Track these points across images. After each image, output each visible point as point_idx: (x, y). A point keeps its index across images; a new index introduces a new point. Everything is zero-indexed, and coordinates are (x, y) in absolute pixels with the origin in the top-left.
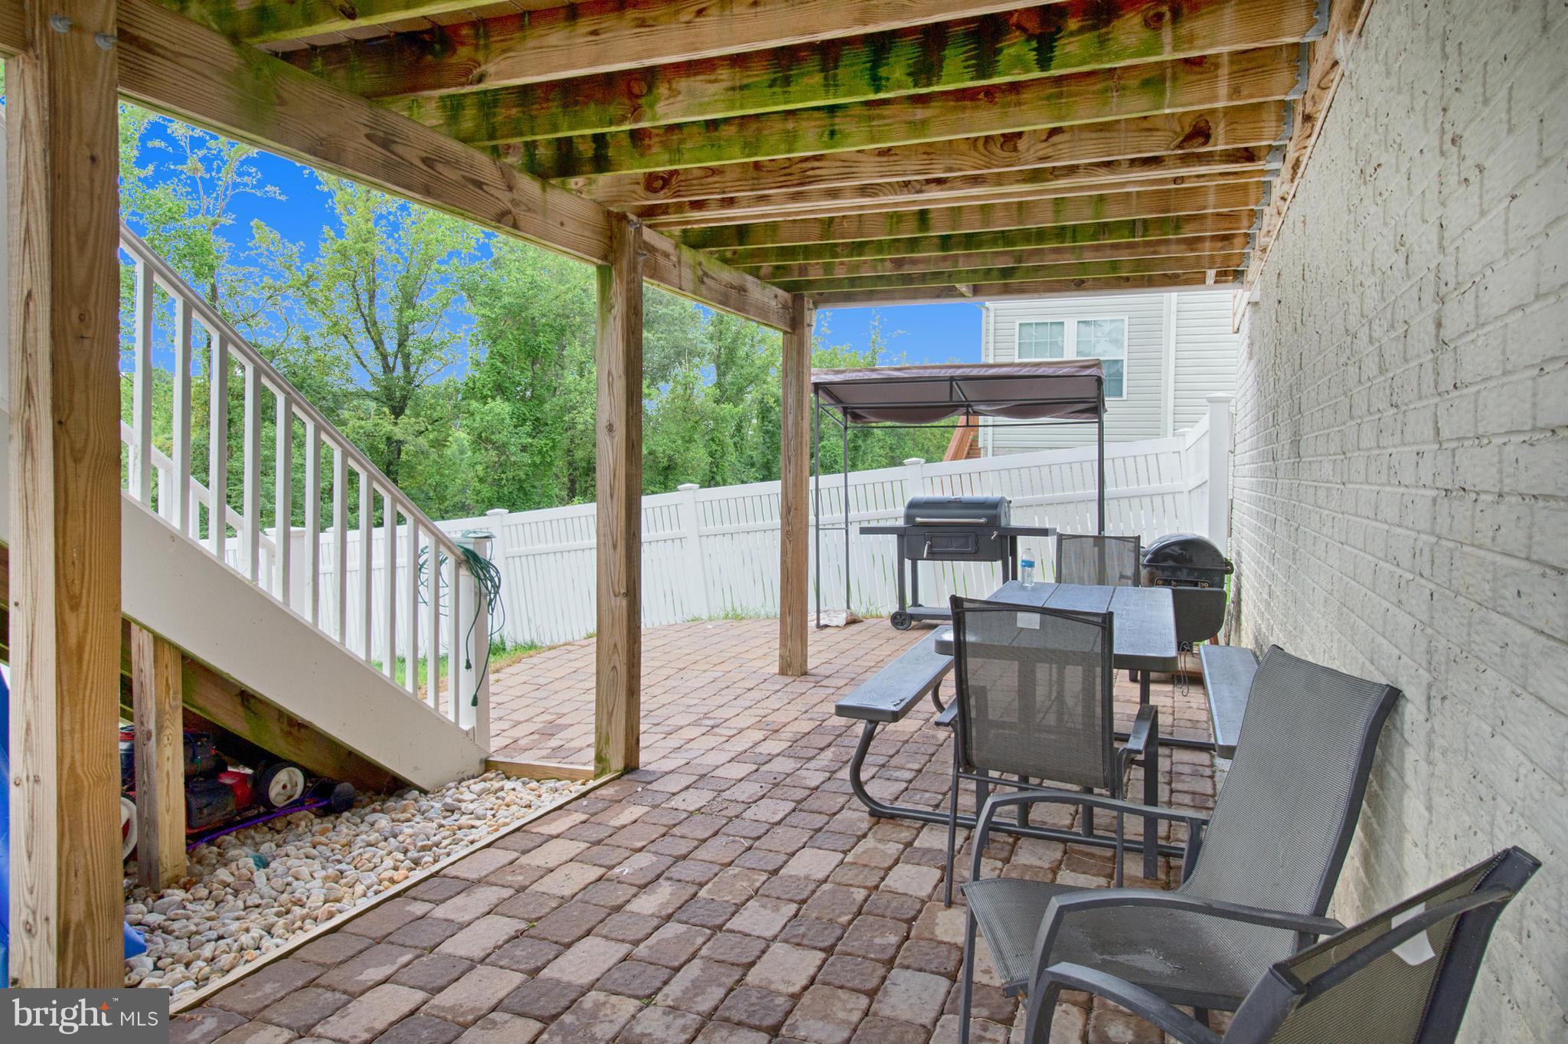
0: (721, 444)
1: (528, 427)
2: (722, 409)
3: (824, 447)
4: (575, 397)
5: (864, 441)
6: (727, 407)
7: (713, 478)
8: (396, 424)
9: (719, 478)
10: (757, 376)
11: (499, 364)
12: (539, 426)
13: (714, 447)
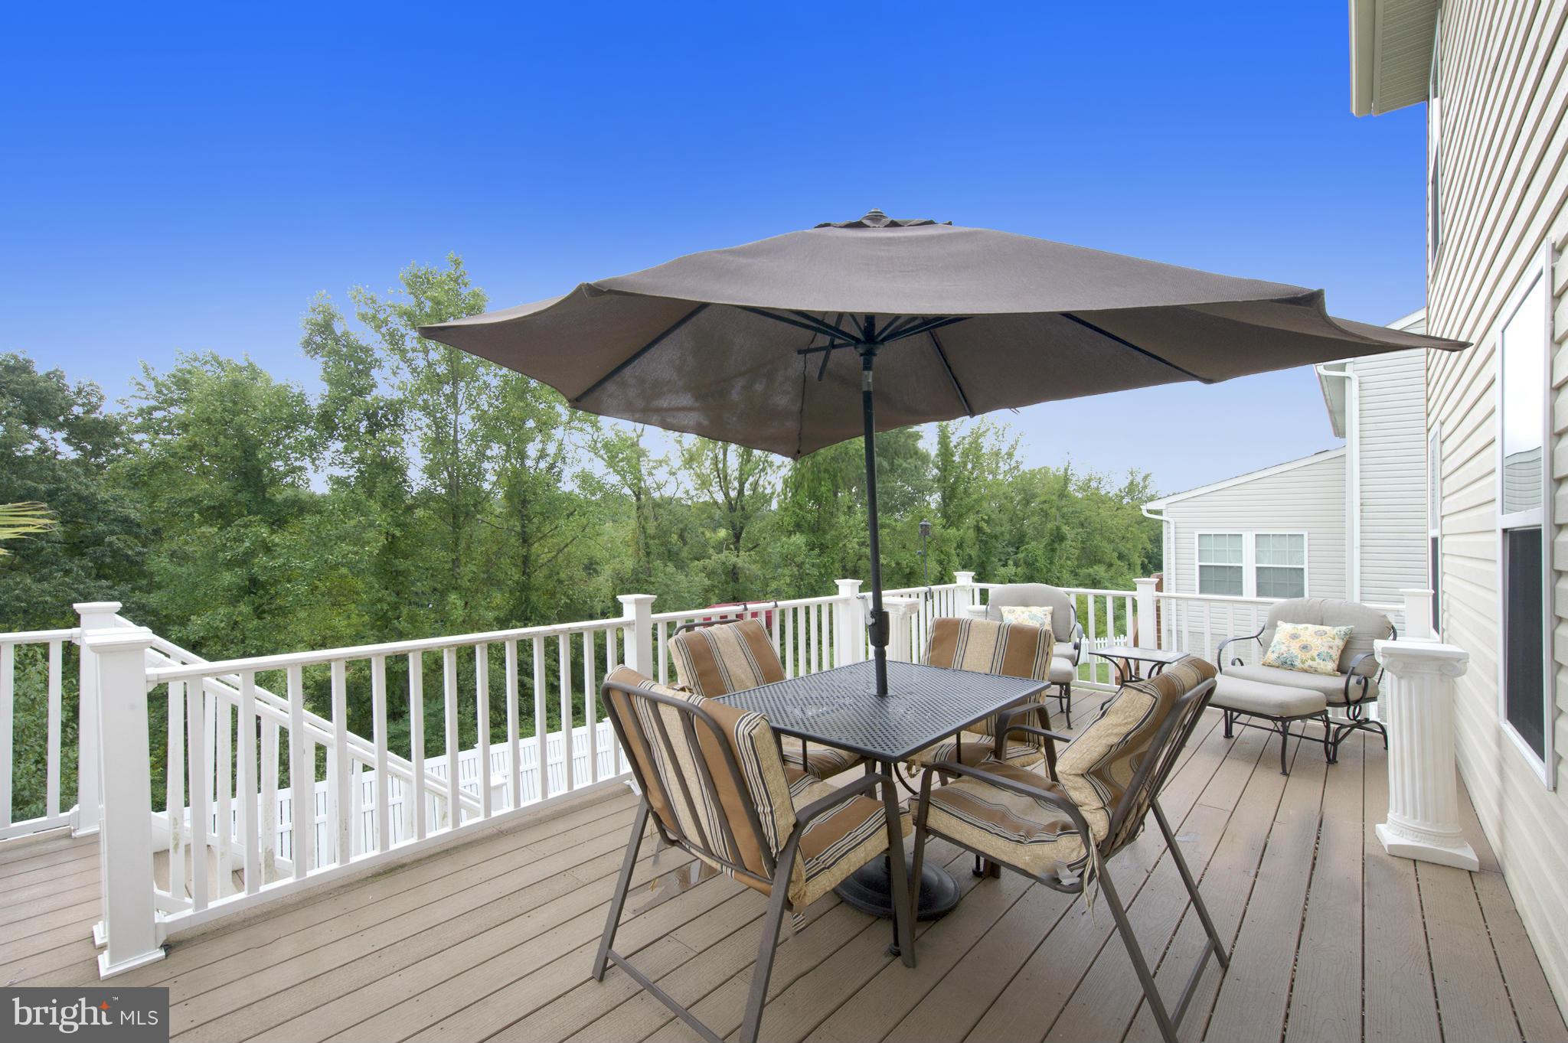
0: (948, 554)
1: (817, 551)
2: (948, 534)
3: (1026, 549)
4: (846, 531)
5: (1060, 544)
6: (952, 531)
7: (942, 578)
8: (738, 556)
9: (946, 579)
10: (973, 506)
11: (798, 511)
12: (823, 548)
13: (943, 557)
